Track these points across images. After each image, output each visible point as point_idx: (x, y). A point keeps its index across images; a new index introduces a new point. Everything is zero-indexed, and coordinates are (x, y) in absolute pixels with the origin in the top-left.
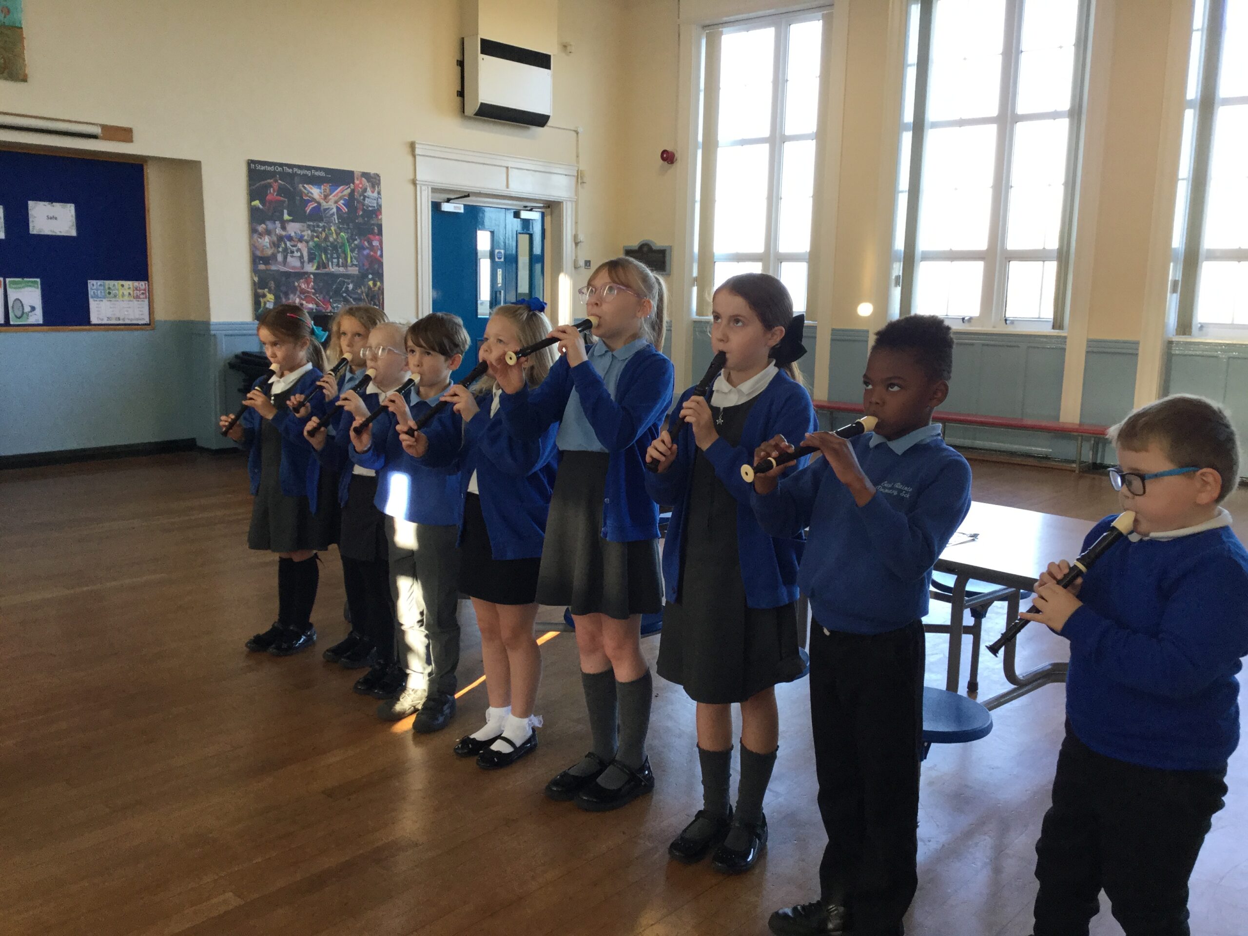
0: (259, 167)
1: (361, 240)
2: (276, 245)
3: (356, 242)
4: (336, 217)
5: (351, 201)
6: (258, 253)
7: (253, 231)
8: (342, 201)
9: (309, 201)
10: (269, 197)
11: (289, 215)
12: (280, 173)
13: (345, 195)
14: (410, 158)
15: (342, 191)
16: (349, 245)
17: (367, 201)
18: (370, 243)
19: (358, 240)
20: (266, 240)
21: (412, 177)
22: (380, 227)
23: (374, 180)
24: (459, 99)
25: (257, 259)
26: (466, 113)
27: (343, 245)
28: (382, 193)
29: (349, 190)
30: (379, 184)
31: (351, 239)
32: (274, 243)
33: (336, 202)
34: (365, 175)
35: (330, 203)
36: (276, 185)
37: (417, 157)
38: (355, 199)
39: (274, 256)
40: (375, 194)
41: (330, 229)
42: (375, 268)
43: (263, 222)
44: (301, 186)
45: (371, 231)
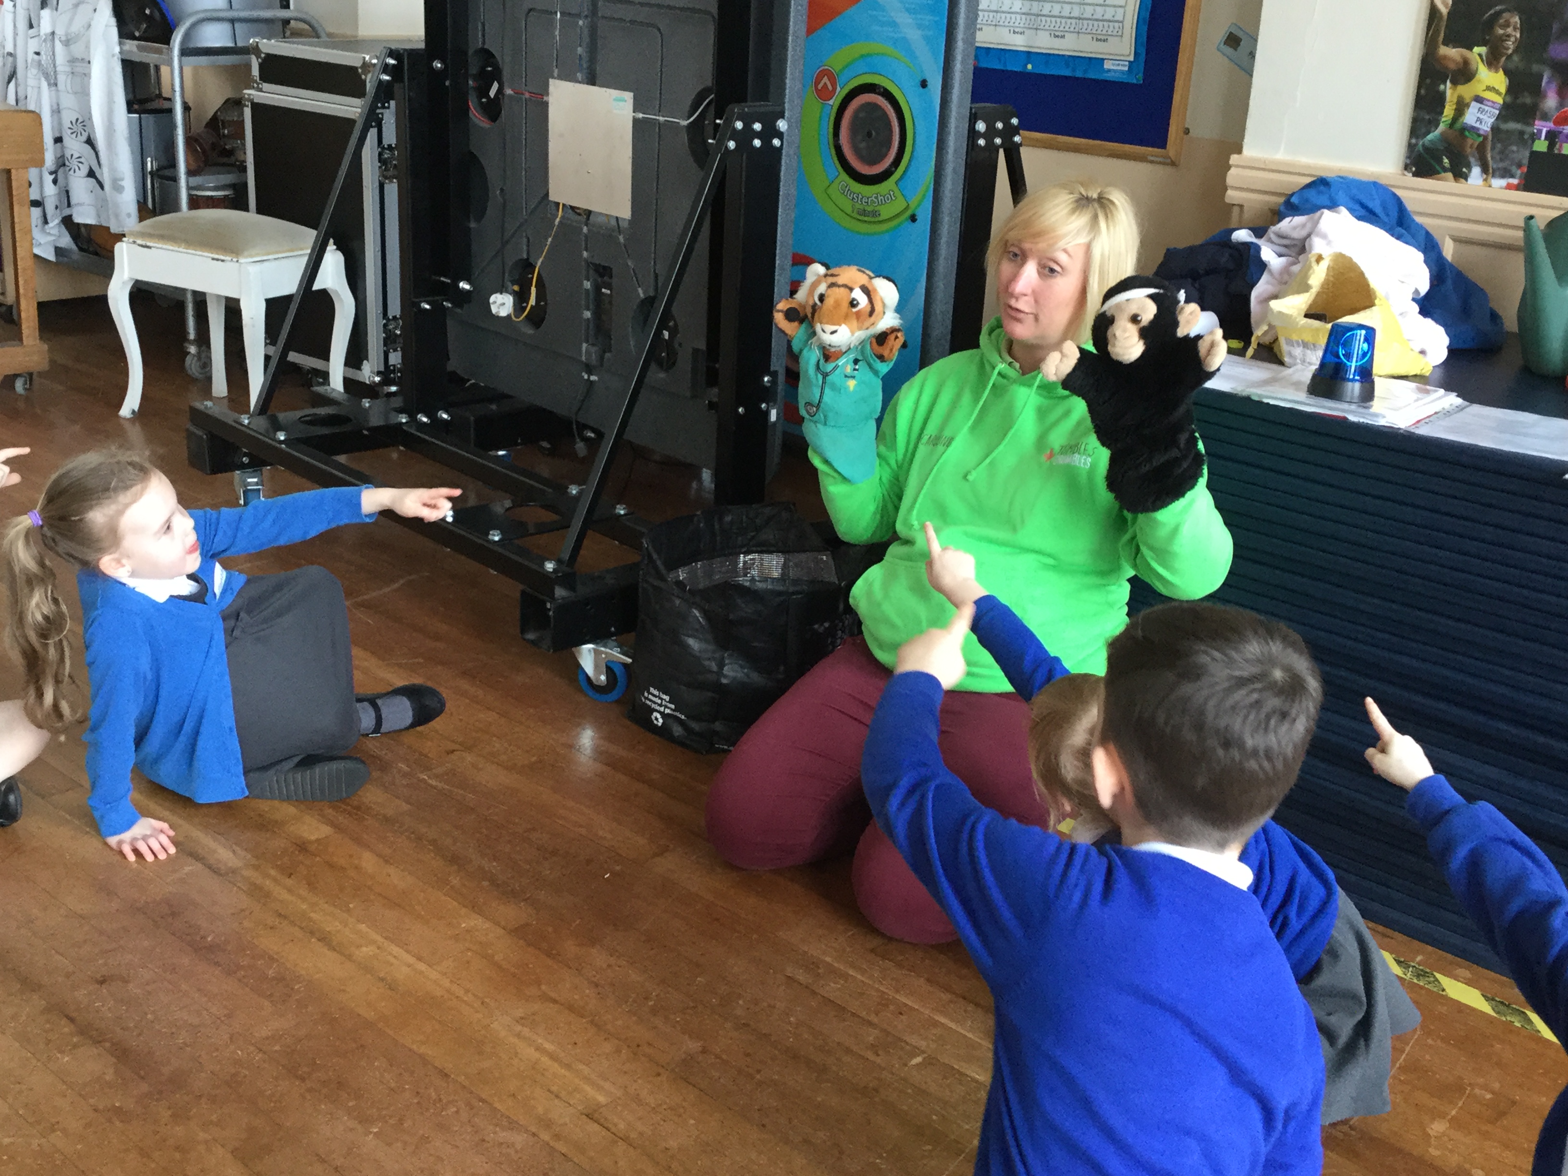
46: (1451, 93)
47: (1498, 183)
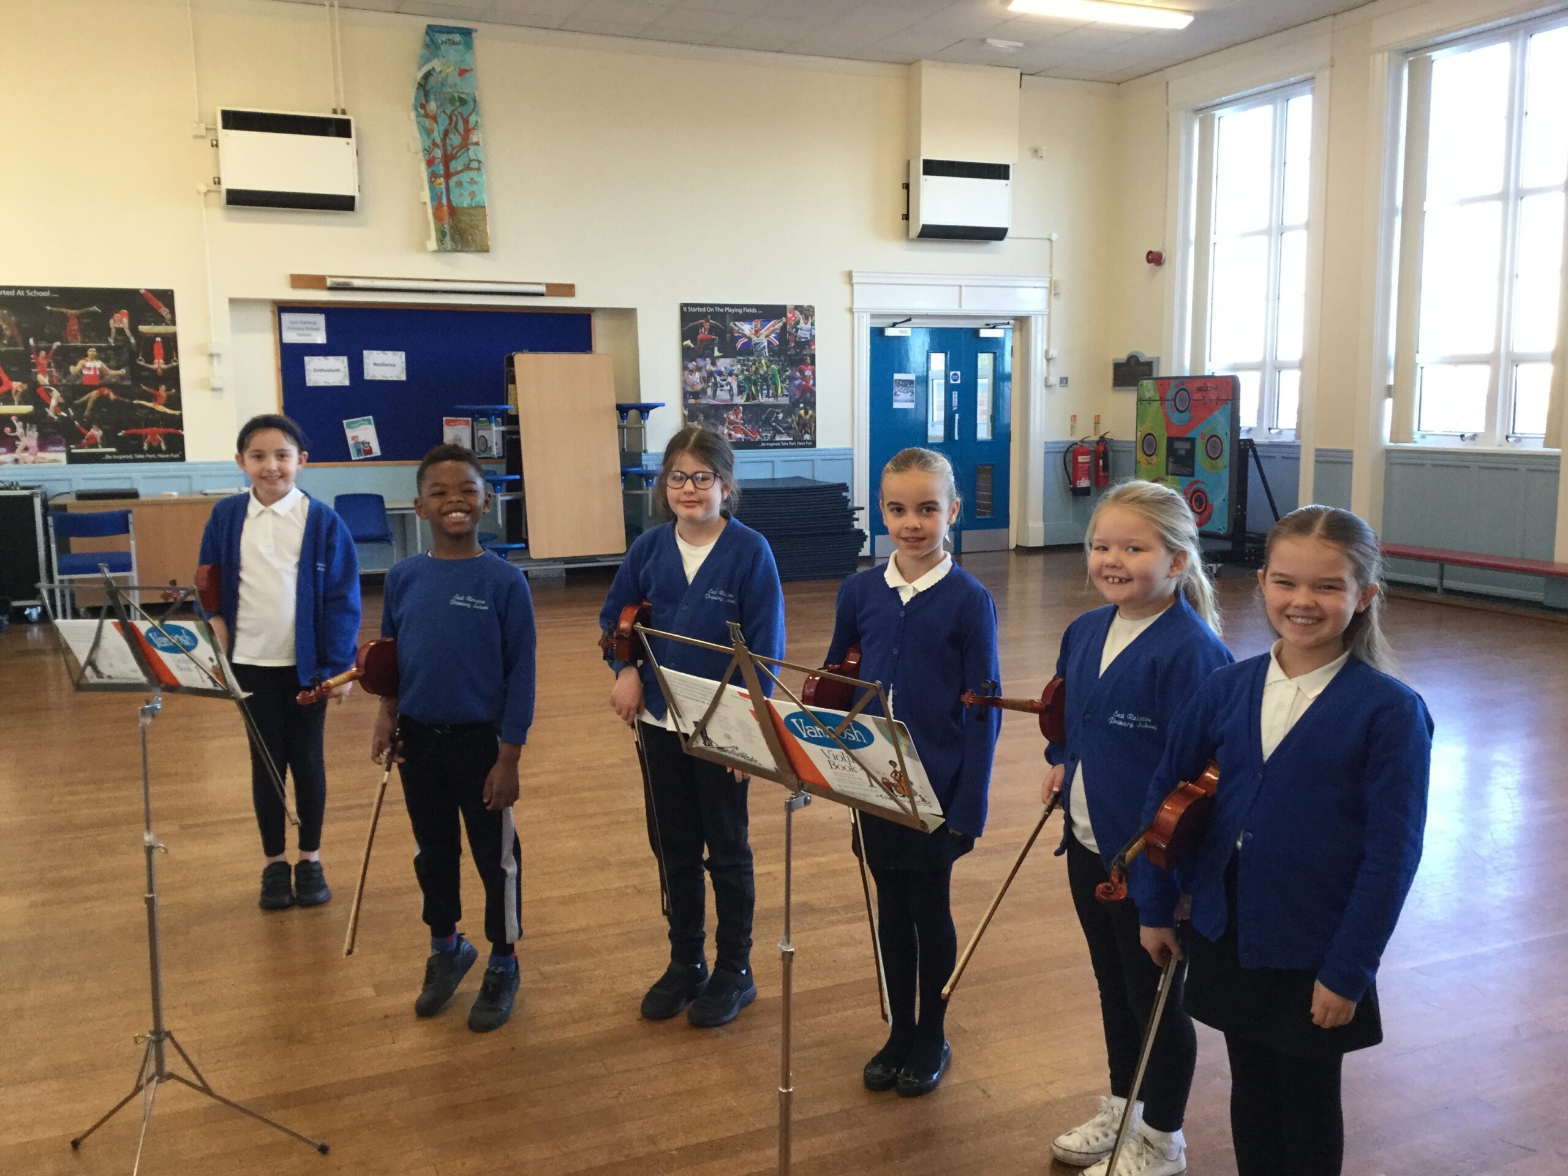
0: (691, 309)
1: (792, 371)
2: (705, 380)
3: (787, 373)
4: (766, 350)
5: (782, 334)
6: (689, 389)
7: (685, 368)
8: (773, 335)
9: (740, 337)
10: (700, 336)
11: (719, 351)
12: (711, 313)
13: (776, 329)
14: (847, 287)
15: (774, 325)
16: (780, 377)
17: (800, 333)
18: (802, 372)
19: (790, 371)
20: (697, 375)
21: (848, 305)
22: (813, 357)
23: (807, 312)
24: (905, 221)
25: (688, 394)
26: (911, 236)
27: (774, 376)
28: (816, 323)
29: (781, 324)
30: (813, 315)
31: (782, 371)
32: (704, 379)
33: (767, 336)
34: (798, 308)
35: (761, 337)
36: (707, 325)
37: (855, 286)
38: (787, 332)
39: (704, 391)
40: (809, 326)
41: (760, 362)
42: (806, 397)
43: (694, 360)
44: (732, 324)
45: (802, 361)
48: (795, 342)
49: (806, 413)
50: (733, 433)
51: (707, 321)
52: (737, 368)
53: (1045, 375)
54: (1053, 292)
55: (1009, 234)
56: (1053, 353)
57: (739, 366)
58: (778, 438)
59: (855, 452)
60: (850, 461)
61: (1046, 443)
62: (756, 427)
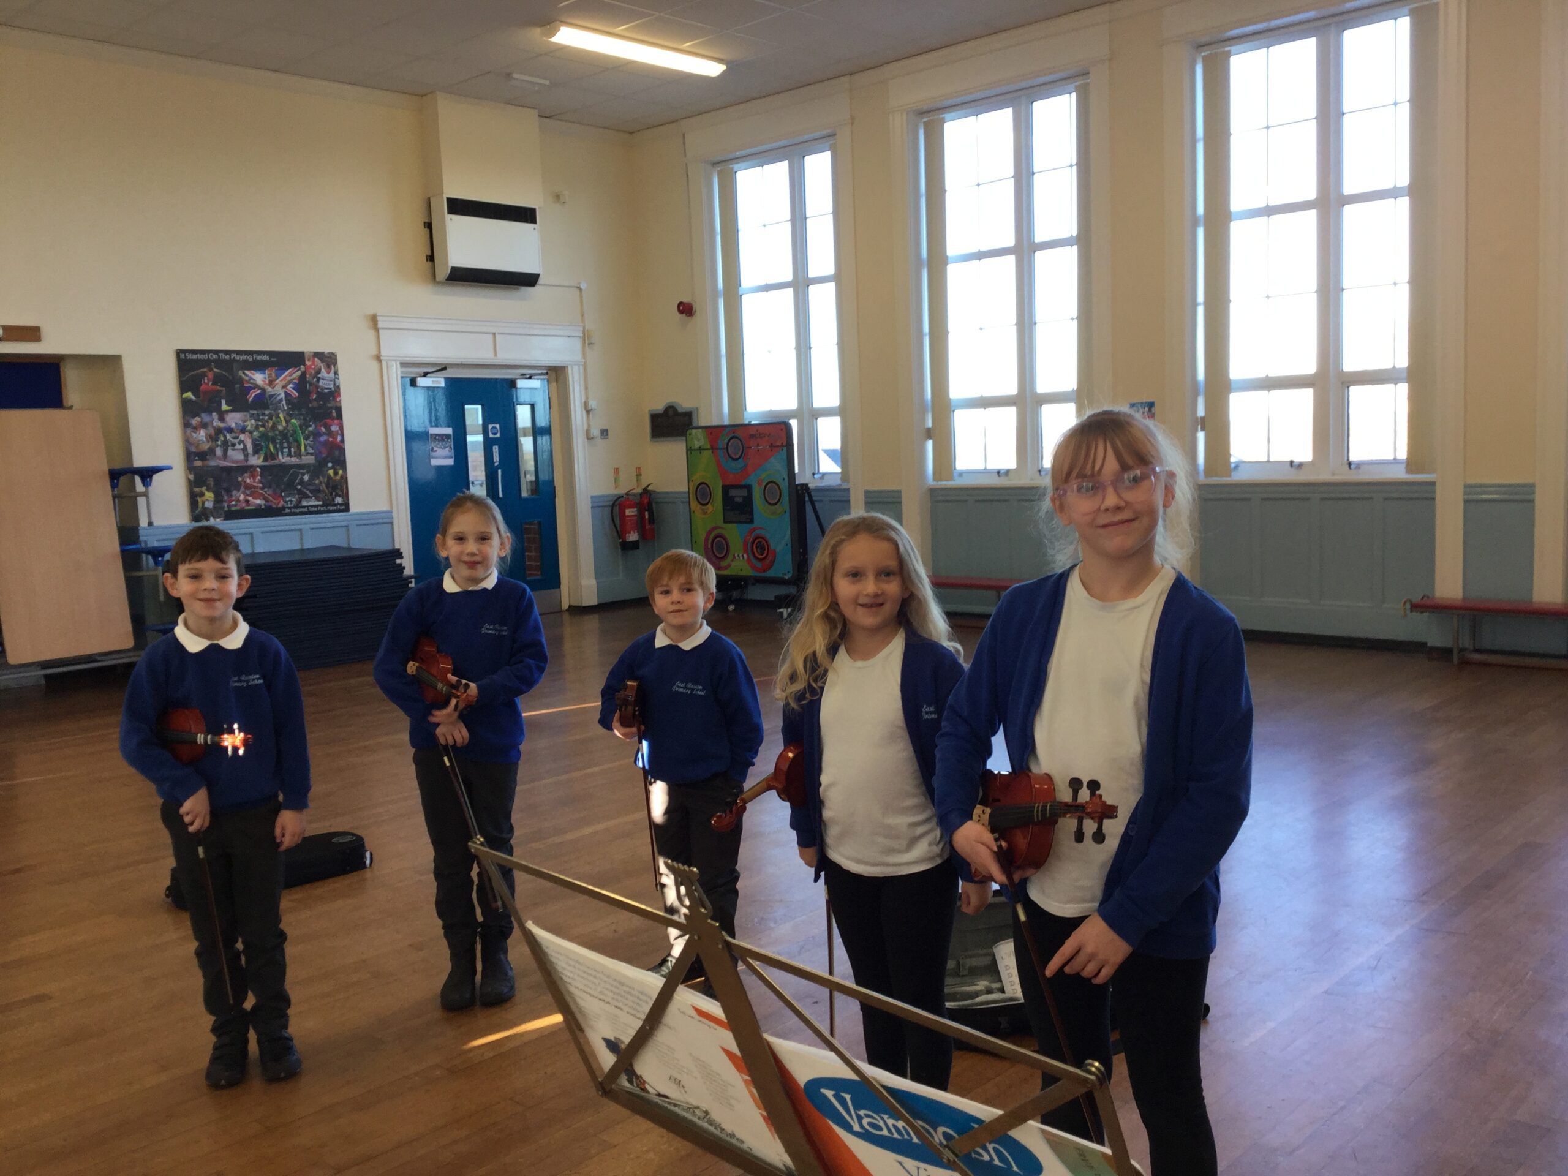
0: (190, 356)
1: (316, 426)
2: (213, 438)
3: (311, 429)
4: (284, 402)
5: (302, 384)
6: (193, 449)
7: (186, 425)
8: (291, 386)
9: (250, 389)
10: (203, 388)
11: (227, 404)
12: (214, 361)
13: (294, 379)
14: (372, 333)
15: (291, 374)
16: (302, 433)
17: (322, 383)
18: (328, 427)
19: (313, 426)
20: (202, 433)
21: (374, 352)
22: (339, 410)
23: (329, 360)
24: (429, 263)
25: (192, 455)
26: (438, 279)
27: (295, 432)
28: (340, 372)
29: (299, 373)
31: (304, 426)
32: (211, 437)
33: (284, 387)
34: (318, 355)
35: (276, 388)
36: (210, 375)
37: (381, 331)
38: (307, 382)
39: (212, 451)
40: (332, 375)
41: (278, 417)
42: (335, 454)
43: (198, 415)
44: (240, 373)
45: (328, 415)
46: (200, 500)
47: (218, 520)
48: (318, 393)
49: (336, 473)
50: (250, 498)
51: (211, 370)
52: (251, 424)
53: (585, 427)
54: (587, 341)
55: (541, 281)
56: (592, 404)
57: (253, 422)
58: (304, 503)
59: (395, 514)
60: (390, 525)
61: (592, 497)
62: (278, 491)
